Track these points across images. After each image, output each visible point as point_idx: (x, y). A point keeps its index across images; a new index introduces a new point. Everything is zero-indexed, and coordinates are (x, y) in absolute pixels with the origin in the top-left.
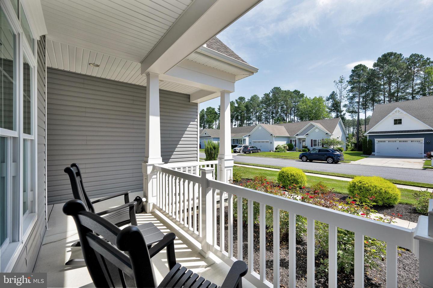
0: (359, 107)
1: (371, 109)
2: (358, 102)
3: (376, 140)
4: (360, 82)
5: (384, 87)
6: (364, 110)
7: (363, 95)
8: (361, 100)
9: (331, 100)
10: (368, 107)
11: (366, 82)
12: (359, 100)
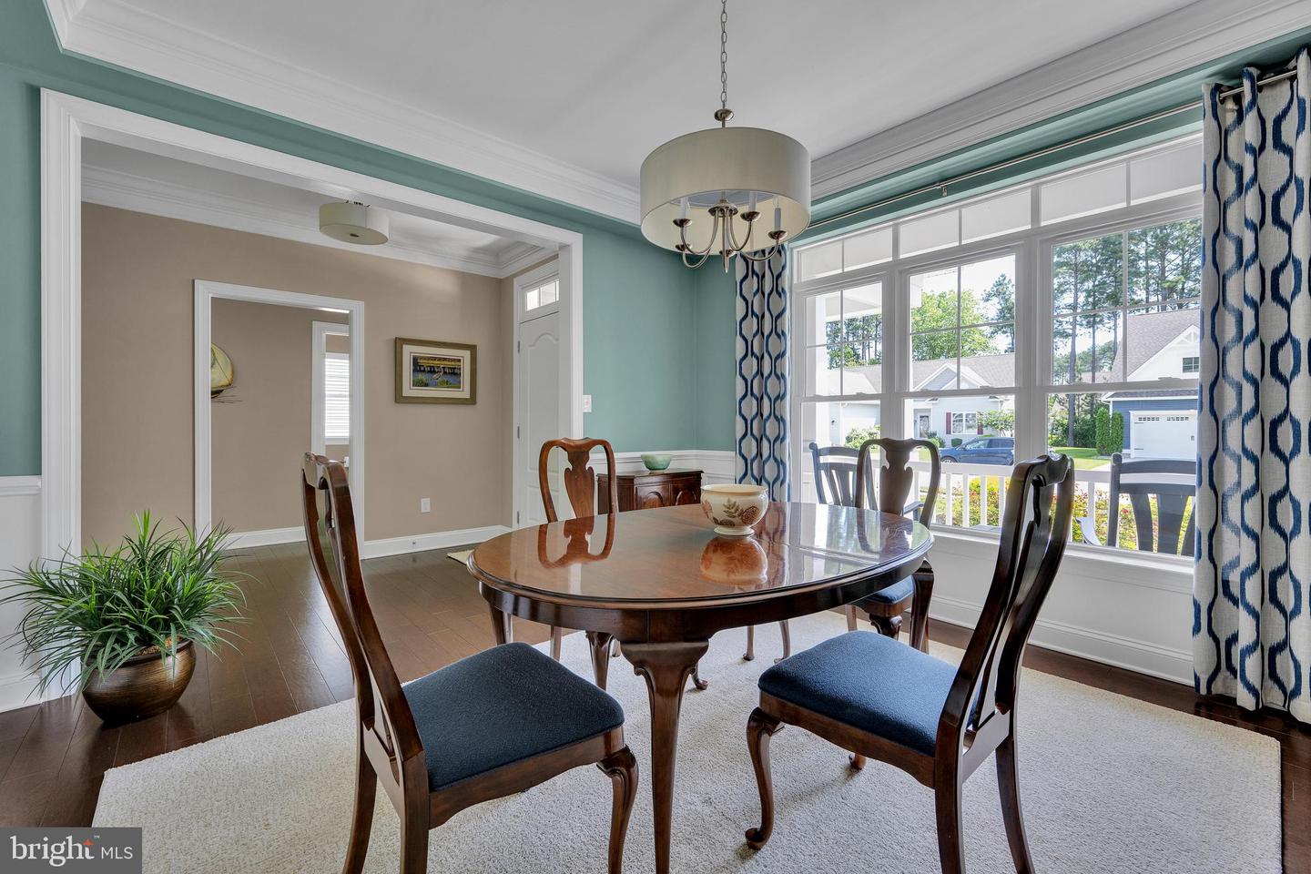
0: (1075, 320)
1: (1107, 325)
2: (1074, 307)
3: (1134, 415)
4: (1080, 250)
5: (1147, 263)
6: (1091, 330)
7: (1089, 285)
8: (1081, 300)
9: (995, 300)
10: (1101, 321)
11: (1095, 250)
12: (1076, 298)
